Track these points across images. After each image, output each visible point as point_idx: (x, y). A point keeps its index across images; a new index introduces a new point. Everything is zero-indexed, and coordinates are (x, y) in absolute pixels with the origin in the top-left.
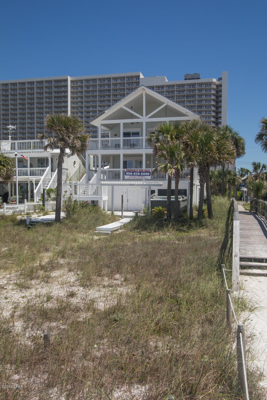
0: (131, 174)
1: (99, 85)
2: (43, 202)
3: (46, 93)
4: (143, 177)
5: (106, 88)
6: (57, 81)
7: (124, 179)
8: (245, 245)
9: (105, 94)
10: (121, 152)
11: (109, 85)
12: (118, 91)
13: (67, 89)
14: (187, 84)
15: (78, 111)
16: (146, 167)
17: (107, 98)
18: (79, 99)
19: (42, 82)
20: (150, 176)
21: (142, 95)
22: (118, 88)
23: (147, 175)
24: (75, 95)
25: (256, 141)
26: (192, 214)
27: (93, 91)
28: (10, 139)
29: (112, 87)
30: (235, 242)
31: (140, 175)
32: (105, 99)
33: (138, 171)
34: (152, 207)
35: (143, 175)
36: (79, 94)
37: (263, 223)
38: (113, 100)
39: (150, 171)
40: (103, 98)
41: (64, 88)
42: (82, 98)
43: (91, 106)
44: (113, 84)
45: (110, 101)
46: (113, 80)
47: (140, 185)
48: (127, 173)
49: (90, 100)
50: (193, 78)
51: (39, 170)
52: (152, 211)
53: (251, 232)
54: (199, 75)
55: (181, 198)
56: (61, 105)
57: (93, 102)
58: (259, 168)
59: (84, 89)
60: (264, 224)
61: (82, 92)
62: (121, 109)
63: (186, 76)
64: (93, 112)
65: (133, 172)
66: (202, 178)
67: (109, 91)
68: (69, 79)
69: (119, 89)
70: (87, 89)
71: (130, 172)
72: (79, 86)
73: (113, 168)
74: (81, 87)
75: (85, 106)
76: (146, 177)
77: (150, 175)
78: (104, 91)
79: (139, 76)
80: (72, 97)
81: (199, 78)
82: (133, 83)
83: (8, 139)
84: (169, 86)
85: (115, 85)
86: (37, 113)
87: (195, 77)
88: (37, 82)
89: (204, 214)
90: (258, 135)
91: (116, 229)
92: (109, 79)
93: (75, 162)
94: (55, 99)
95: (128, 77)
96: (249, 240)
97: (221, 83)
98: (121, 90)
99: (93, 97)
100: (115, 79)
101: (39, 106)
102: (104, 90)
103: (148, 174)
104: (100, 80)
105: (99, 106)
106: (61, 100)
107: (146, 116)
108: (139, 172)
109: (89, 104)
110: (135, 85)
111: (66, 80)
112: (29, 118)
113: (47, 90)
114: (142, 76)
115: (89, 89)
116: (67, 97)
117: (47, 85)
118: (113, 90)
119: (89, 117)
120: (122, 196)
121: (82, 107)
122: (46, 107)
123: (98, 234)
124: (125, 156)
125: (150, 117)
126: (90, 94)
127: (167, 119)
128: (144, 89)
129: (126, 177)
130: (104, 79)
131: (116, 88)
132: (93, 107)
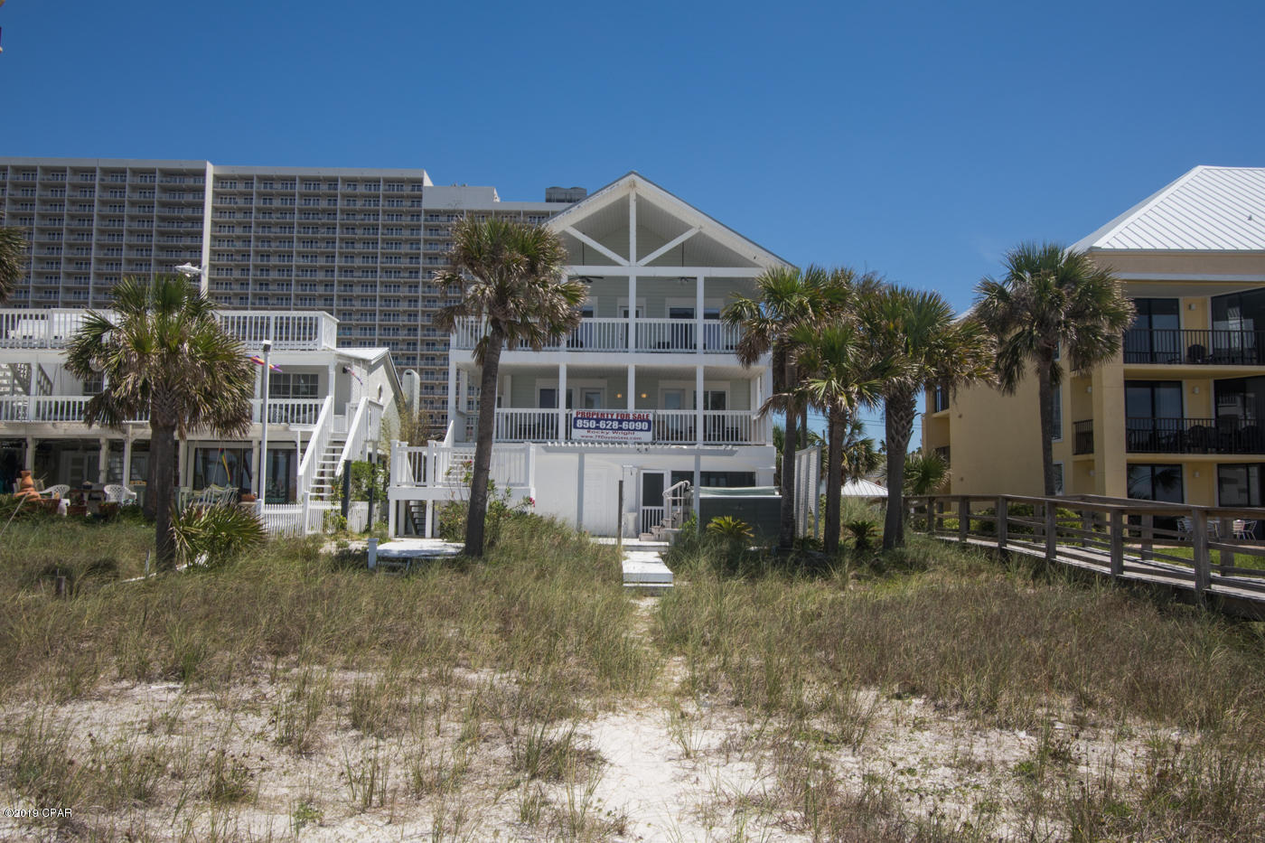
0: (593, 424)
1: (302, 195)
2: (346, 503)
3: (133, 204)
4: (629, 436)
5: (324, 204)
6: (167, 173)
7: (570, 438)
9: (319, 222)
10: (562, 359)
11: (332, 198)
12: (357, 217)
13: (203, 198)
15: (232, 263)
16: (638, 406)
17: (323, 233)
18: (239, 231)
19: (123, 171)
20: (650, 433)
21: (625, 201)
22: (358, 207)
23: (641, 430)
24: (226, 219)
27: (283, 212)
29: (340, 204)
31: (620, 429)
32: (319, 236)
33: (615, 417)
34: (704, 518)
35: (629, 430)
36: (239, 217)
38: (341, 239)
39: (651, 418)
40: (313, 233)
41: (191, 196)
42: (247, 227)
43: (276, 252)
44: (345, 196)
45: (334, 242)
46: (343, 184)
48: (579, 423)
49: (272, 235)
50: (568, 197)
56: (181, 244)
57: (281, 240)
59: (257, 203)
61: (247, 212)
63: (548, 192)
64: (280, 270)
65: (598, 421)
67: (332, 213)
68: (210, 170)
69: (361, 212)
70: (265, 203)
71: (589, 419)
72: (241, 194)
74: (248, 197)
75: (257, 253)
76: (638, 434)
77: (649, 430)
78: (316, 212)
79: (420, 181)
80: (214, 224)
82: (402, 197)
84: (502, 215)
85: (349, 198)
86: (99, 261)
87: (573, 198)
88: (107, 172)
92: (332, 182)
93: (381, 390)
94: (162, 224)
95: (389, 182)
98: (367, 213)
99: (283, 227)
100: (351, 182)
101: (106, 240)
102: (317, 210)
103: (645, 426)
104: (305, 180)
105: (299, 253)
106: (181, 230)
107: (637, 260)
108: (617, 420)
109: (270, 247)
110: (409, 203)
111: (201, 174)
112: (69, 275)
113: (137, 197)
114: (427, 182)
115: (271, 204)
116: (201, 220)
117: (137, 181)
118: (342, 211)
120: (621, 483)
121: (246, 255)
122: (131, 247)
124: (573, 373)
125: (652, 264)
126: (274, 218)
127: (701, 273)
128: (633, 185)
129: (576, 433)
130: (317, 181)
131: (351, 207)
132: (281, 255)
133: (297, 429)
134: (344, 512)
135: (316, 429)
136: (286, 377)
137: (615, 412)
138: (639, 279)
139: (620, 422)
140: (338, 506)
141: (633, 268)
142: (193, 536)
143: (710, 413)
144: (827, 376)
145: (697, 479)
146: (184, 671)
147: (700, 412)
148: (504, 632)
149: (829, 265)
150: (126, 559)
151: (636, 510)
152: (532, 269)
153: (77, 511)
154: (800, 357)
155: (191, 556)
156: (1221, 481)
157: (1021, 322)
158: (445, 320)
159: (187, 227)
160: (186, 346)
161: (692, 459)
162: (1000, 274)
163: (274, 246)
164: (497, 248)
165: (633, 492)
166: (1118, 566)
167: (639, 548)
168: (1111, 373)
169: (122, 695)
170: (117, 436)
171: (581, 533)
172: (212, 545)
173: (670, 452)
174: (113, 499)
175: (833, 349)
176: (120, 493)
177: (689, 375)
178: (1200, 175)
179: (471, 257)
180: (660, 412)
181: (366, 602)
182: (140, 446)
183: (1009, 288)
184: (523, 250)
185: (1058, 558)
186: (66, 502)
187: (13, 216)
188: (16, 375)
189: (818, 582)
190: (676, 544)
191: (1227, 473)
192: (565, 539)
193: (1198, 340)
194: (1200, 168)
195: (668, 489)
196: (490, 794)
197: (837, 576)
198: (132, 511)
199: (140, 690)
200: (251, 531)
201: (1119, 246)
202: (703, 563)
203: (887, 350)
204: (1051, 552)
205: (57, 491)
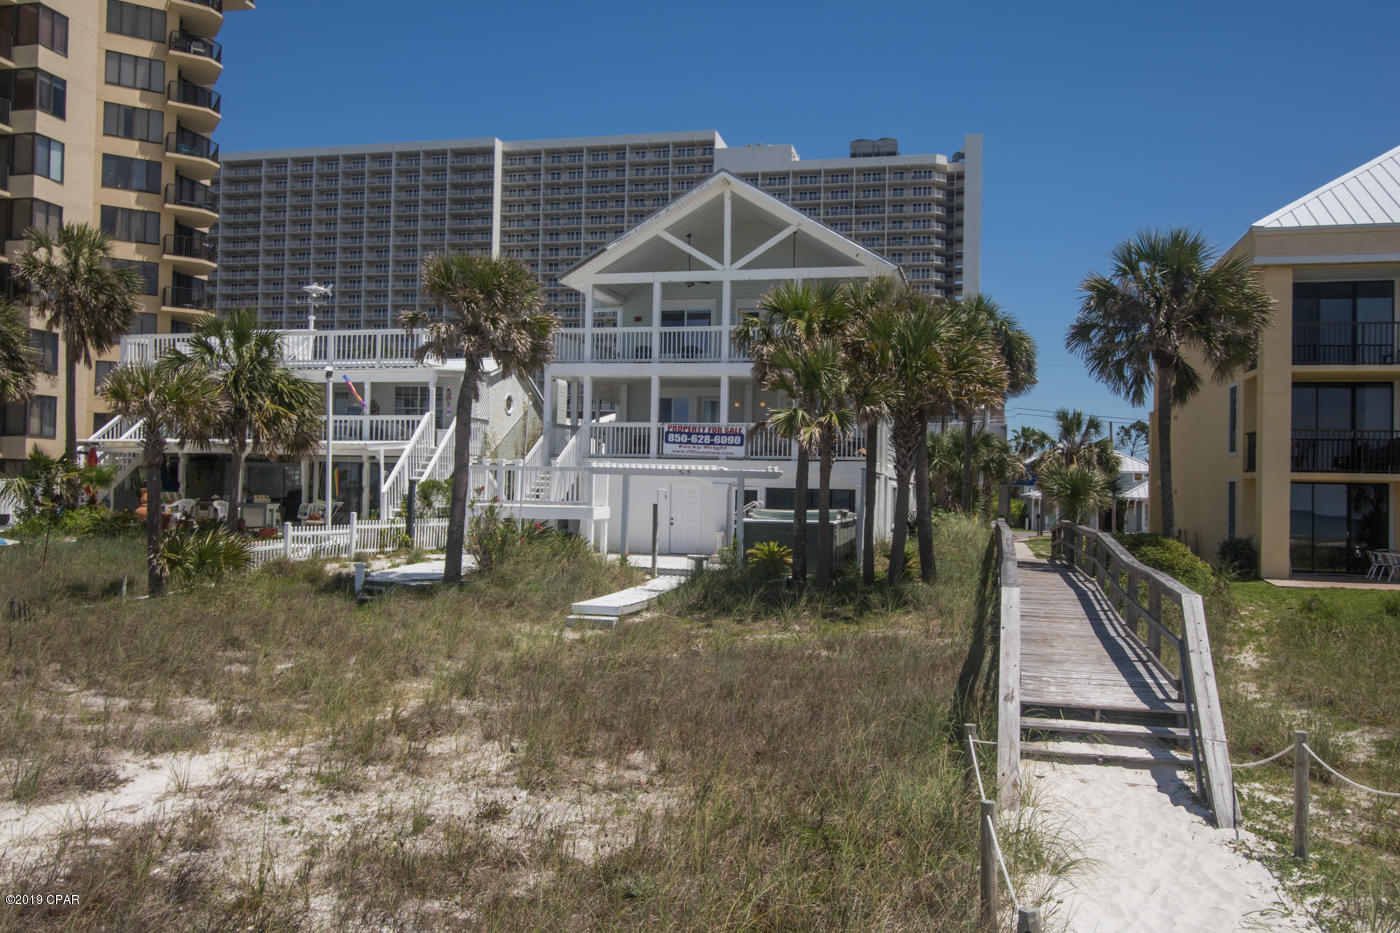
0: (684, 438)
1: (591, 168)
2: (410, 521)
3: (427, 187)
4: (721, 451)
5: (612, 176)
6: (459, 154)
7: (661, 456)
8: (1037, 664)
9: (607, 195)
10: (655, 371)
11: (620, 169)
12: (647, 187)
13: (492, 177)
14: (859, 171)
15: (522, 244)
16: (731, 419)
17: (611, 207)
18: (528, 210)
19: (416, 155)
20: (743, 447)
21: (719, 200)
22: (646, 177)
23: (734, 445)
24: (515, 197)
25: (1068, 344)
26: (872, 567)
27: (571, 186)
28: (312, 324)
29: (629, 174)
30: (1007, 654)
31: (712, 443)
32: (607, 210)
33: (707, 431)
34: (748, 544)
35: (721, 444)
36: (528, 194)
37: (1092, 598)
38: (630, 213)
39: (744, 432)
40: (602, 207)
41: (482, 175)
42: (536, 204)
43: (564, 230)
44: (633, 165)
45: (623, 216)
46: (631, 152)
47: (711, 474)
48: (671, 437)
49: (560, 212)
50: (876, 150)
51: (398, 422)
52: (746, 556)
53: (1056, 625)
54: (894, 142)
55: (839, 517)
56: (472, 227)
57: (570, 217)
58: (1078, 430)
59: (545, 178)
60: (1095, 602)
61: (535, 189)
62: (657, 239)
63: (853, 146)
64: (570, 248)
65: (689, 435)
66: (904, 456)
67: (620, 185)
68: (499, 147)
69: (650, 181)
70: (553, 178)
71: (681, 433)
72: (530, 170)
73: (628, 420)
74: (536, 172)
75: (546, 231)
76: (730, 449)
77: (741, 444)
78: (604, 185)
79: (711, 143)
80: (504, 203)
81: (893, 154)
82: (693, 162)
83: (307, 327)
84: (801, 175)
85: (639, 167)
86: (398, 248)
87: (882, 150)
88: (402, 156)
89: (910, 567)
90: (1074, 327)
91: (634, 609)
92: (620, 150)
93: (509, 400)
94: (454, 207)
95: (680, 147)
96: (1049, 650)
97: (959, 169)
98: (656, 182)
99: (571, 202)
100: (640, 149)
101: (404, 226)
102: (606, 182)
103: (737, 440)
104: (593, 151)
105: (587, 229)
106: (473, 212)
107: (732, 263)
108: (709, 434)
109: (558, 224)
110: (701, 169)
111: (489, 152)
112: (370, 264)
113: (430, 180)
114: (720, 144)
115: (559, 178)
116: (490, 201)
117: (431, 163)
118: (631, 182)
119: (557, 265)
120: (655, 507)
121: (535, 234)
122: (425, 232)
123: (579, 625)
124: (666, 385)
125: (746, 267)
126: (563, 194)
127: (798, 274)
128: (726, 183)
129: (668, 449)
130: (604, 151)
131: (640, 177)
132: (570, 233)
133: (381, 448)
134: (410, 531)
135: (408, 447)
136: (414, 390)
137: (707, 426)
138: (733, 283)
139: (712, 436)
140: (403, 525)
141: (727, 272)
151: (725, 528)
159: (478, 208)
163: (563, 224)
165: (724, 509)
168: (1274, 377)
175: (813, 374)
183: (1116, 284)
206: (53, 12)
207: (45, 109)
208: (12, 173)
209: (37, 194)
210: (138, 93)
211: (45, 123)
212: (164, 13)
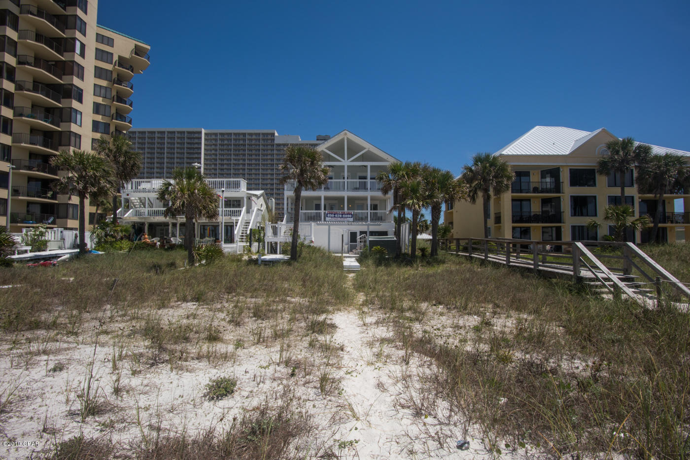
0: (333, 215)
1: (234, 139)
3: (178, 143)
4: (345, 219)
5: (241, 142)
6: (189, 133)
7: (325, 220)
9: (240, 148)
10: (323, 194)
11: (244, 140)
13: (201, 141)
15: (211, 163)
16: (348, 209)
17: (241, 152)
18: (213, 152)
19: (174, 132)
20: (352, 218)
21: (343, 140)
23: (349, 217)
27: (228, 145)
29: (247, 142)
31: (342, 217)
34: (371, 247)
35: (345, 217)
36: (213, 147)
39: (353, 213)
40: (238, 152)
41: (197, 140)
42: (216, 150)
43: (226, 159)
45: (245, 155)
46: (248, 135)
48: (328, 215)
49: (224, 153)
52: (371, 251)
57: (227, 155)
59: (219, 142)
61: (216, 145)
63: (317, 137)
64: (227, 165)
65: (335, 214)
67: (245, 145)
68: (203, 131)
69: (254, 144)
70: (222, 142)
72: (214, 139)
74: (216, 140)
75: (219, 159)
76: (348, 219)
78: (239, 145)
79: (274, 134)
80: (205, 149)
82: (268, 139)
84: (302, 144)
85: (250, 140)
86: (167, 163)
88: (169, 132)
92: (244, 134)
94: (188, 150)
95: (264, 134)
98: (256, 145)
99: (228, 150)
100: (251, 134)
101: (170, 156)
103: (351, 216)
104: (235, 134)
105: (233, 159)
106: (194, 152)
107: (347, 160)
110: (270, 141)
111: (201, 133)
112: (157, 168)
113: (179, 141)
114: (276, 134)
115: (224, 142)
116: (200, 148)
117: (179, 135)
118: (248, 144)
120: (343, 235)
121: (216, 160)
122: (177, 158)
124: (326, 198)
125: (352, 161)
126: (225, 147)
127: (369, 164)
128: (346, 134)
129: (327, 219)
130: (239, 134)
131: (251, 143)
132: (228, 160)
133: (234, 218)
134: (250, 246)
135: (240, 218)
136: (230, 201)
137: (340, 212)
138: (348, 166)
139: (342, 215)
140: (248, 244)
141: (346, 163)
142: (200, 254)
143: (373, 211)
144: (412, 198)
145: (368, 234)
146: (198, 298)
147: (369, 211)
148: (304, 285)
149: (413, 161)
150: (178, 262)
151: (348, 244)
152: (312, 164)
153: (162, 246)
154: (403, 192)
155: (200, 261)
156: (543, 232)
157: (477, 180)
158: (283, 180)
159: (196, 151)
160: (196, 191)
161: (366, 227)
162: (470, 163)
163: (225, 157)
164: (300, 157)
165: (347, 238)
166: (508, 261)
167: (349, 257)
168: (507, 197)
169: (178, 306)
170: (174, 221)
171: (329, 252)
172: (206, 257)
173: (359, 225)
174: (174, 242)
175: (414, 189)
176: (176, 240)
177: (365, 199)
178: (537, 128)
179: (291, 159)
180: (356, 211)
181: (257, 276)
182: (182, 225)
183: (473, 168)
184: (309, 157)
185: (489, 259)
186: (159, 243)
187: (139, 148)
188: (141, 201)
189: (409, 268)
190: (361, 256)
191: (545, 230)
192: (324, 254)
193: (536, 185)
194: (537, 127)
195: (358, 237)
196: (299, 338)
197: (415, 265)
198: (180, 246)
199: (184, 305)
200: (219, 252)
201: (510, 154)
202: (370, 262)
203: (432, 190)
204: (486, 257)
205: (156, 240)
206: (79, 65)
207: (75, 99)
208: (61, 122)
209: (72, 130)
210: (101, 99)
211: (75, 104)
212: (111, 72)
